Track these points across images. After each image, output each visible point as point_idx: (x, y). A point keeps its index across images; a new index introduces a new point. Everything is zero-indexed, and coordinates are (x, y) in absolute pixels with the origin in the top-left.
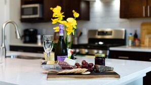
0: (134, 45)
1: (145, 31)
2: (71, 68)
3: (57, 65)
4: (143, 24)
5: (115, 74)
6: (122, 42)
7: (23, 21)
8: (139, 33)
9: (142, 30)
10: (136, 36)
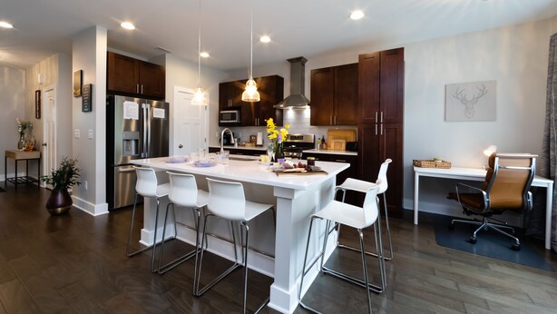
0: (322, 148)
1: (331, 137)
2: (292, 168)
3: (282, 166)
4: (329, 131)
5: (323, 172)
6: (312, 146)
7: (221, 125)
8: (325, 138)
9: (328, 135)
10: (323, 141)
